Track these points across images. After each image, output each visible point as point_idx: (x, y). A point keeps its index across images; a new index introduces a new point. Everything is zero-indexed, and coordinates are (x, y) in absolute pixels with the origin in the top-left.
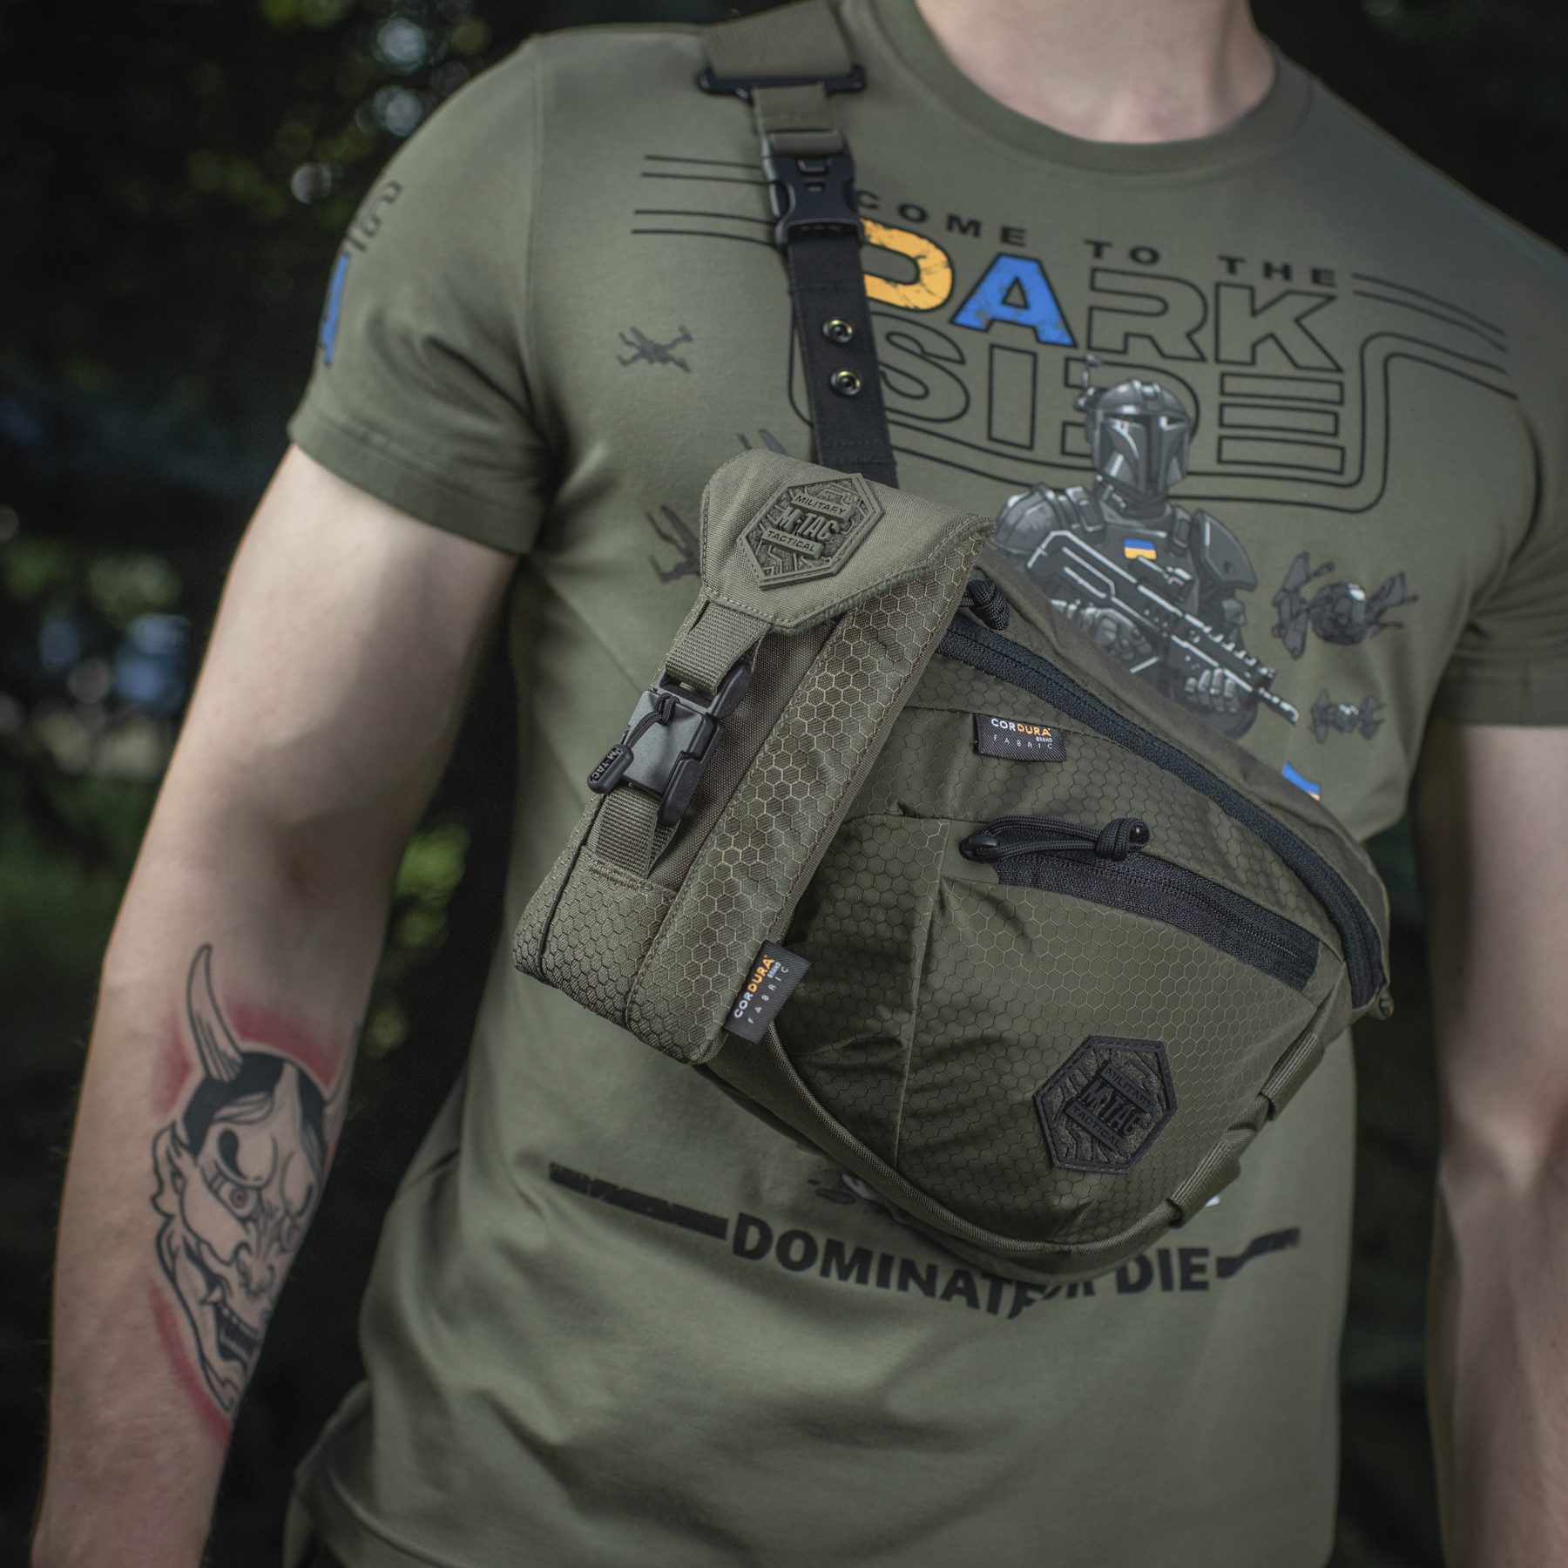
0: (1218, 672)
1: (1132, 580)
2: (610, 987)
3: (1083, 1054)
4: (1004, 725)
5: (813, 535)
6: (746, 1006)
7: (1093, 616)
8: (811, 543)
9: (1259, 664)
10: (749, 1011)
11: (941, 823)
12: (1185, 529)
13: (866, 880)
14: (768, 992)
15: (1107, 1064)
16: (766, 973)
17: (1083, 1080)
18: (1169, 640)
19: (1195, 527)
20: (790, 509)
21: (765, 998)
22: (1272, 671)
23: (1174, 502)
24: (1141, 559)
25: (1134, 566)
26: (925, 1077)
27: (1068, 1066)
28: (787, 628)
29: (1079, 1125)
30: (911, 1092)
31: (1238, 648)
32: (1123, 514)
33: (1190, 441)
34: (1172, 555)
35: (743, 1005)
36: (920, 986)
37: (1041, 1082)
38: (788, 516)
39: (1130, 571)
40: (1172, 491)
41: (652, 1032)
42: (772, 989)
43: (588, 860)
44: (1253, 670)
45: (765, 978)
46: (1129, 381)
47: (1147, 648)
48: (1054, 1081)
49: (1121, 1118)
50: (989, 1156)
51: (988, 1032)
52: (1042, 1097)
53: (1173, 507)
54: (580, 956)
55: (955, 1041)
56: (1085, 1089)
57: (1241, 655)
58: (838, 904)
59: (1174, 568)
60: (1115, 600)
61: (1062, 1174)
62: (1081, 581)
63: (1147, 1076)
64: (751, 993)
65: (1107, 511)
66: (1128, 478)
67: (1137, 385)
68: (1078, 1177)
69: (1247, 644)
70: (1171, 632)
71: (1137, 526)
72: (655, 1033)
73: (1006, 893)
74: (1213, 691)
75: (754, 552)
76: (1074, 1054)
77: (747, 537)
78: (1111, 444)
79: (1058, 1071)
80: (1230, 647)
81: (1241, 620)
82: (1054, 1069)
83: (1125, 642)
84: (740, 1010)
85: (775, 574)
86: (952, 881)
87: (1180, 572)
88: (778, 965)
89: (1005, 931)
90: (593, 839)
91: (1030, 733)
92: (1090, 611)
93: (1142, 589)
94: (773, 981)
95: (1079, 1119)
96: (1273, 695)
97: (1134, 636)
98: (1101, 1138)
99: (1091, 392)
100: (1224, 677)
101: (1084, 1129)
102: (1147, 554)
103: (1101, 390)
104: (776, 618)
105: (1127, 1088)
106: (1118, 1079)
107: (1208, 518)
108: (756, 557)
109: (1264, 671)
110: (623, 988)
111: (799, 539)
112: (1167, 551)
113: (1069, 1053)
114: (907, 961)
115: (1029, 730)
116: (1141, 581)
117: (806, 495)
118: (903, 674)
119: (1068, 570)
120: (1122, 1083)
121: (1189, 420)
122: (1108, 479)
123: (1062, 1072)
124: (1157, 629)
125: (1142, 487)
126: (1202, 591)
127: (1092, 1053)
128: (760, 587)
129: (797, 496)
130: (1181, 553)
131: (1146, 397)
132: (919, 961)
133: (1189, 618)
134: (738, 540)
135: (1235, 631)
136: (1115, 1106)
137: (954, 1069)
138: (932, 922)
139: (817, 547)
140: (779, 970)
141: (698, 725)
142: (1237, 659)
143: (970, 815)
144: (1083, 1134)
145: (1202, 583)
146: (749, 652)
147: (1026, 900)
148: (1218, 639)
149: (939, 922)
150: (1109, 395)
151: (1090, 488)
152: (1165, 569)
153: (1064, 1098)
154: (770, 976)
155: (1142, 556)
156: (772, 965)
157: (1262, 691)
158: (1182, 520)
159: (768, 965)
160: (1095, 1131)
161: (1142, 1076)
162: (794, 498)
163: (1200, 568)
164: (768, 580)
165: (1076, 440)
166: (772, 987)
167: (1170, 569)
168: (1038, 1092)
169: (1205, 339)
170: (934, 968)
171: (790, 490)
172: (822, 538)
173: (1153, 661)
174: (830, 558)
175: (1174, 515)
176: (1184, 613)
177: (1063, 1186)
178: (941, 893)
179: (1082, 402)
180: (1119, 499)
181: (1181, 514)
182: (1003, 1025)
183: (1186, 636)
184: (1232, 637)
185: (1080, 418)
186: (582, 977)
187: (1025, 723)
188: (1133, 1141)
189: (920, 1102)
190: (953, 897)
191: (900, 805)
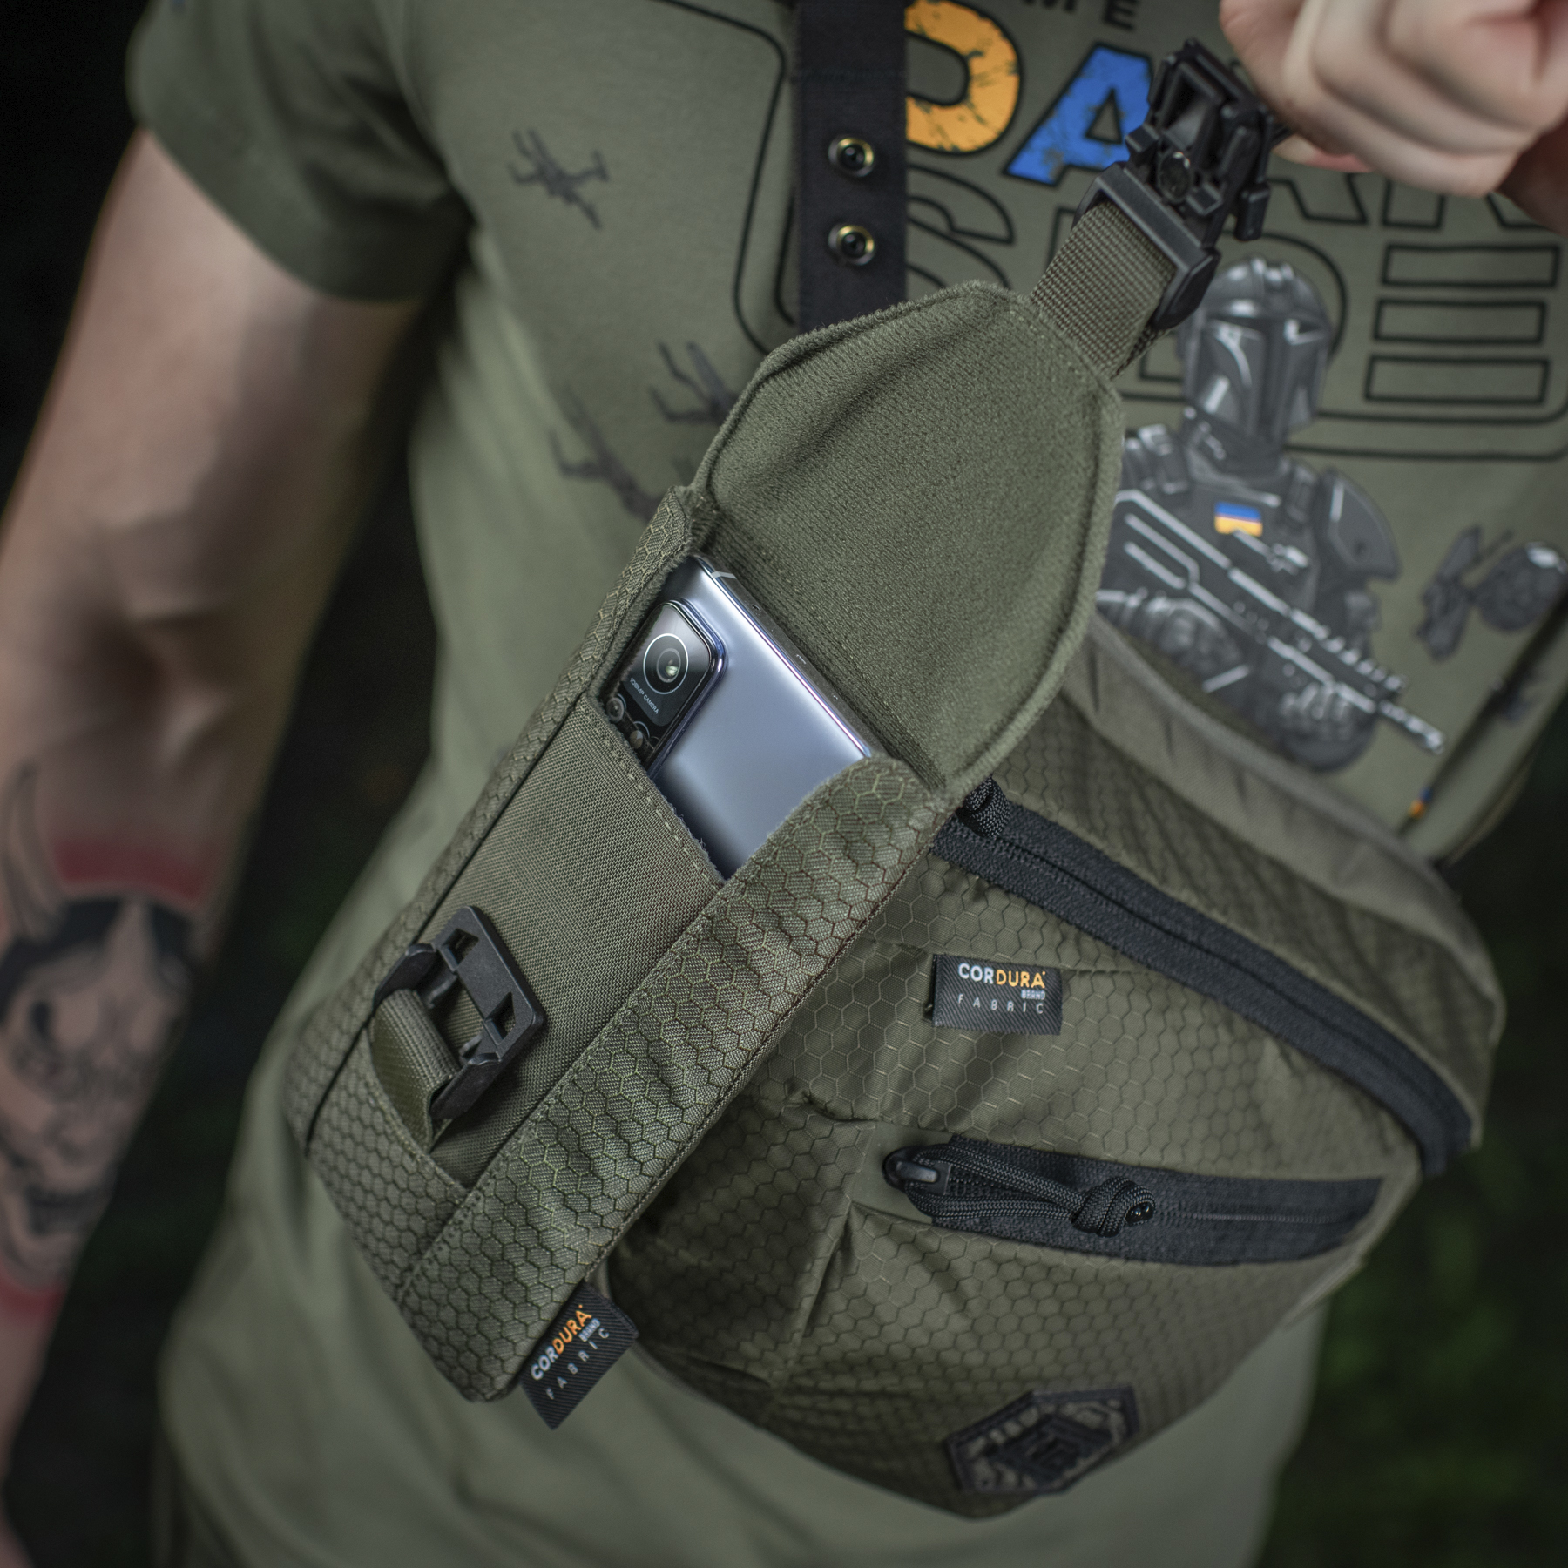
10: (550, 1376)
13: (744, 1185)
19: (1321, 494)
21: (573, 1369)
23: (1295, 455)
25: (1228, 543)
32: (1220, 467)
36: (803, 1336)
40: (1295, 438)
53: (1294, 463)
64: (556, 1352)
65: (1197, 462)
66: (1231, 416)
71: (1237, 486)
73: (939, 1240)
80: (1350, 657)
86: (865, 1212)
88: (595, 1324)
91: (1013, 984)
94: (586, 1347)
102: (1247, 528)
112: (1278, 526)
115: (1013, 980)
122: (1202, 415)
126: (1321, 579)
130: (1296, 529)
138: (828, 1268)
143: (906, 1113)
147: (964, 1251)
149: (838, 1270)
151: (1175, 426)
154: (583, 1338)
159: (582, 1320)
163: (1322, 551)
175: (1291, 475)
178: (847, 1228)
180: (1214, 444)
181: (1304, 475)
183: (1287, 641)
187: (1008, 966)
190: (865, 1235)
191: (804, 1094)
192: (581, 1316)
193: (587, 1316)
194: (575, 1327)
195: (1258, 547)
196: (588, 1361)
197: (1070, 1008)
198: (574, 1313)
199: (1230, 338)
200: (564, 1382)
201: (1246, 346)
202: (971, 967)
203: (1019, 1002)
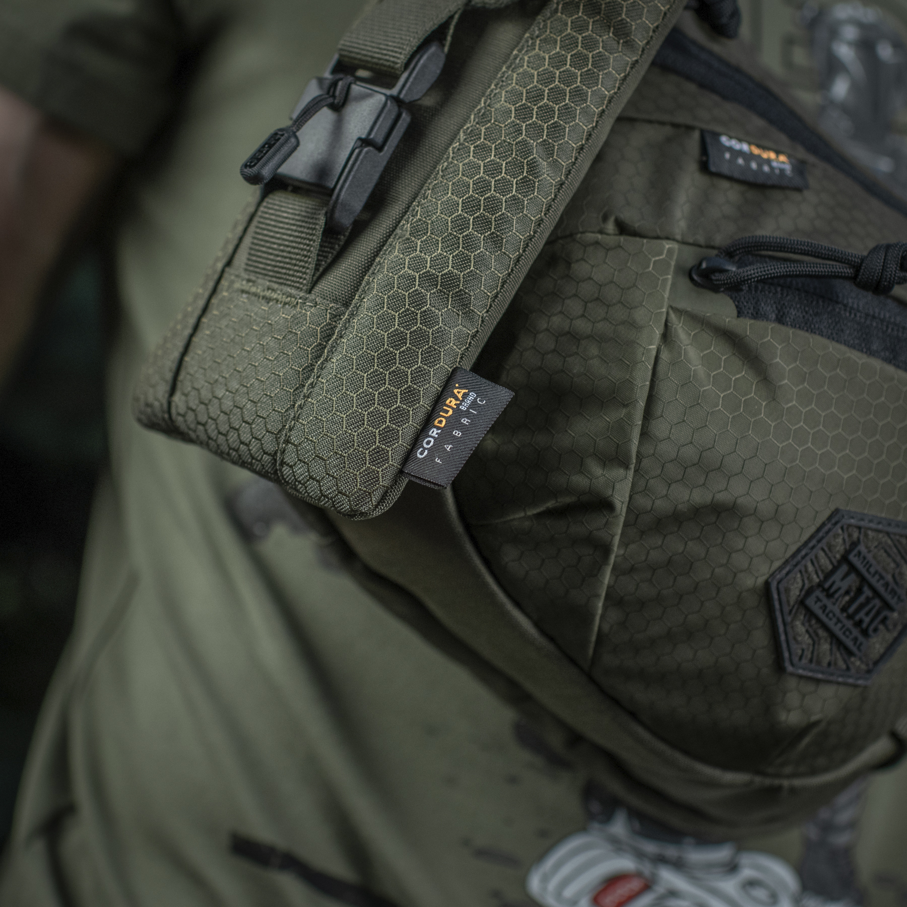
2: (259, 428)
4: (735, 144)
6: (432, 444)
11: (668, 245)
13: (575, 307)
14: (461, 427)
21: (457, 433)
26: (638, 552)
27: (811, 545)
30: (617, 571)
35: (428, 443)
36: (641, 435)
37: (777, 564)
41: (311, 477)
43: (236, 280)
45: (457, 411)
48: (794, 561)
49: (867, 614)
50: (705, 657)
51: (722, 497)
54: (220, 393)
55: (680, 507)
56: (828, 576)
58: (540, 336)
61: (792, 683)
64: (438, 428)
68: (809, 687)
72: (314, 479)
73: (746, 327)
76: (818, 530)
79: (799, 550)
82: (793, 548)
84: (425, 449)
86: (679, 312)
88: (472, 396)
89: (743, 374)
90: (242, 258)
94: (467, 414)
95: (819, 612)
98: (843, 638)
105: (877, 577)
106: (867, 566)
110: (274, 426)
113: (813, 529)
114: (626, 404)
118: (631, 58)
120: (872, 570)
123: (803, 553)
132: (642, 404)
136: (862, 599)
137: (674, 544)
138: (657, 358)
140: (474, 402)
141: (381, 106)
143: (700, 239)
144: (821, 632)
146: (442, 29)
147: (768, 337)
149: (665, 356)
153: (803, 585)
154: (463, 408)
156: (465, 396)
159: (460, 396)
160: (836, 629)
161: (892, 565)
166: (465, 421)
168: (773, 575)
170: (659, 413)
177: (793, 698)
178: (667, 324)
182: (738, 490)
186: (223, 417)
188: (877, 645)
189: (629, 586)
190: (682, 330)
191: (616, 221)
192: (459, 392)
194: (454, 402)
196: (470, 424)
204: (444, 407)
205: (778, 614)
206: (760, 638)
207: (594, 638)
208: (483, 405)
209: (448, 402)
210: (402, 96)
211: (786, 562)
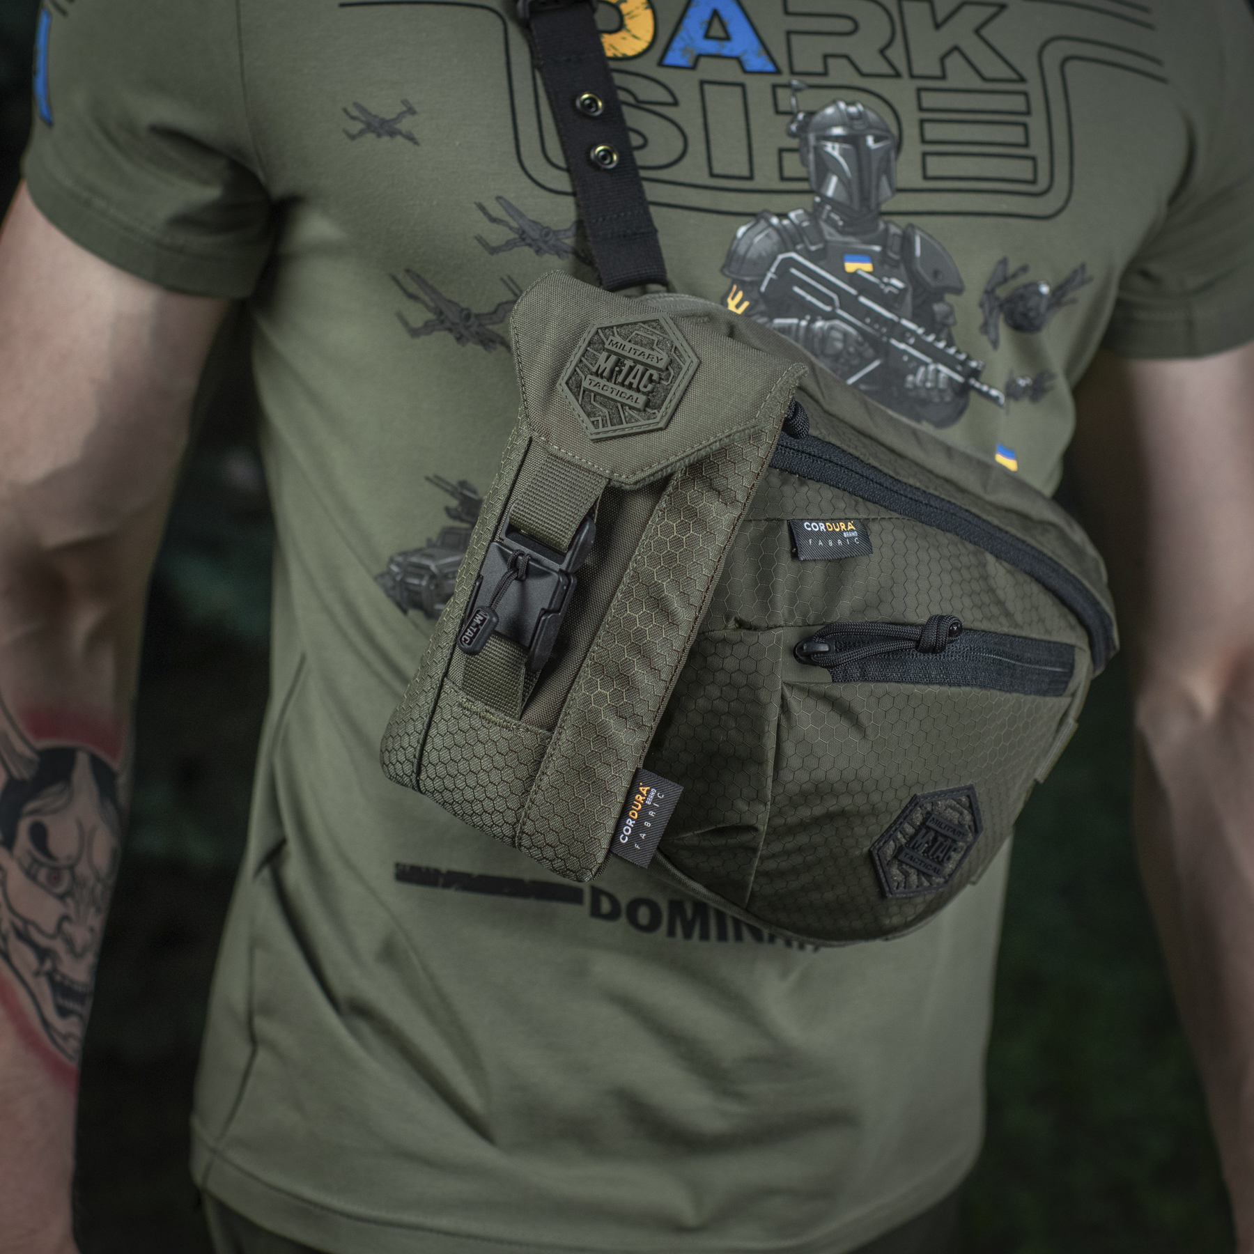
0: (932, 367)
1: (853, 291)
2: (498, 818)
3: (911, 811)
5: (635, 386)
7: (821, 328)
8: (635, 395)
9: (969, 358)
10: (634, 836)
11: (776, 633)
12: (896, 243)
13: (714, 691)
15: (931, 815)
16: (644, 800)
17: (910, 830)
18: (888, 344)
19: (907, 240)
20: (605, 354)
21: (648, 824)
22: (981, 362)
24: (860, 273)
26: (776, 847)
28: (626, 484)
29: (907, 864)
30: (762, 859)
31: (949, 345)
33: (896, 158)
34: (887, 267)
35: (627, 830)
36: (773, 781)
37: (876, 838)
38: (605, 363)
39: (851, 284)
40: (884, 208)
41: (544, 856)
42: (652, 815)
44: (963, 363)
45: (644, 805)
46: (834, 102)
47: (870, 352)
48: (888, 835)
49: (942, 852)
50: (829, 896)
52: (878, 850)
53: (886, 223)
54: (461, 785)
55: (804, 820)
56: (912, 837)
57: (952, 351)
58: (690, 714)
59: (889, 277)
60: (840, 312)
61: (892, 902)
62: (809, 298)
63: (961, 814)
64: (633, 819)
67: (842, 105)
68: (906, 901)
69: (957, 340)
70: (890, 336)
73: (840, 691)
74: (929, 385)
75: (578, 400)
76: (903, 812)
77: (567, 383)
78: (824, 167)
79: (890, 827)
80: (941, 345)
81: (951, 321)
82: (886, 826)
83: (851, 350)
84: (625, 835)
85: (603, 426)
86: (791, 686)
87: (895, 282)
88: (653, 791)
89: (841, 724)
90: (456, 673)
91: (837, 530)
92: (819, 324)
93: (863, 300)
94: (652, 808)
95: (908, 861)
96: (982, 383)
97: (857, 342)
98: (925, 871)
99: (801, 116)
100: (937, 372)
101: (911, 867)
102: (864, 267)
103: (810, 114)
104: (612, 472)
107: (918, 232)
108: (581, 405)
109: (974, 364)
110: (510, 819)
111: (622, 389)
112: (882, 263)
113: (899, 812)
114: (761, 763)
115: (837, 527)
116: (861, 292)
117: (618, 339)
118: (736, 513)
119: (797, 290)
120: (943, 826)
121: (893, 136)
124: (878, 335)
125: (856, 205)
126: (914, 297)
127: (919, 808)
128: (592, 440)
129: (609, 340)
130: (895, 265)
131: (851, 117)
132: (771, 761)
133: (905, 323)
134: (557, 385)
135: (946, 331)
137: (802, 839)
138: (779, 725)
139: (642, 399)
140: (656, 796)
142: (949, 355)
143: (798, 618)
144: (912, 871)
145: (915, 289)
146: (592, 509)
147: (857, 694)
148: (931, 338)
149: (784, 723)
150: (817, 118)
152: (880, 279)
155: (860, 269)
156: (648, 792)
157: (973, 381)
158: (895, 235)
159: (645, 792)
161: (957, 815)
162: (607, 343)
164: (599, 433)
165: (792, 165)
166: (652, 814)
167: (885, 280)
169: (896, 53)
170: (784, 764)
171: (600, 331)
172: (645, 390)
173: (876, 364)
174: (656, 411)
175: (887, 230)
176: (900, 317)
177: (893, 910)
178: (783, 697)
179: (794, 127)
181: (893, 230)
182: (846, 802)
183: (902, 339)
184: (943, 335)
185: (794, 143)
186: (466, 804)
187: (832, 520)
188: (950, 866)
189: (771, 865)
190: (794, 700)
191: (736, 620)
192: (643, 790)
193: (647, 788)
194: (641, 798)
195: (872, 278)
197: (874, 539)
198: (639, 789)
199: (833, 149)
200: (644, 835)
201: (844, 154)
202: (811, 524)
203: (844, 539)
204: (635, 802)
205: (879, 868)
206: (868, 881)
207: (749, 894)
208: (662, 799)
209: (637, 797)
210: (569, 571)
211: (882, 836)
